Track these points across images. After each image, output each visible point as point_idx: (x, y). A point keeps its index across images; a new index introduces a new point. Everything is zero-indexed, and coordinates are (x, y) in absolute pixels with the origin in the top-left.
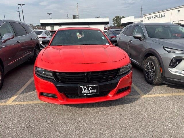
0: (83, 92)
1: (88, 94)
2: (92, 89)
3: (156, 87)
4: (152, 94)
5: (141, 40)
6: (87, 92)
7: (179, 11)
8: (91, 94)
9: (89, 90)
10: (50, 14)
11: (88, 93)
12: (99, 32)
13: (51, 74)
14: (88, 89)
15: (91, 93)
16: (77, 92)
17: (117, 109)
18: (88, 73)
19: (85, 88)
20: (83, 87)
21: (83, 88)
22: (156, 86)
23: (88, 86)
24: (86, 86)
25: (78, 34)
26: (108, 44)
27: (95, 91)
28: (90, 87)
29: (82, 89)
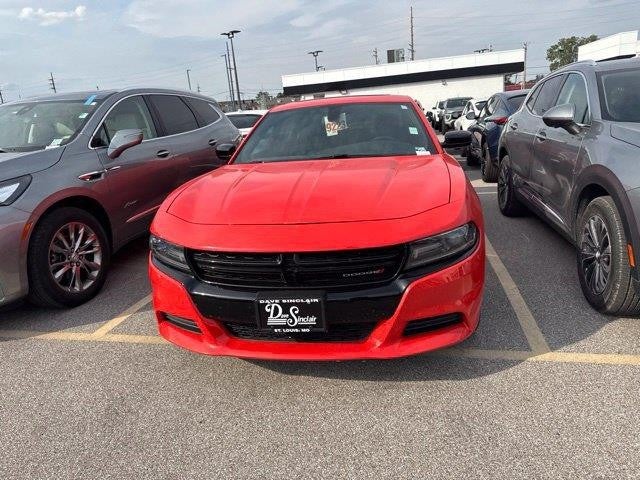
0: (272, 321)
1: (288, 330)
2: (301, 314)
3: (619, 325)
4: (584, 351)
5: (572, 132)
6: (283, 322)
8: (297, 330)
9: (291, 317)
10: (315, 54)
11: (286, 327)
12: (404, 107)
13: (181, 256)
14: (286, 311)
15: (298, 327)
16: (254, 319)
17: (410, 393)
18: (287, 256)
19: (276, 308)
21: (270, 307)
22: (622, 321)
27: (312, 320)
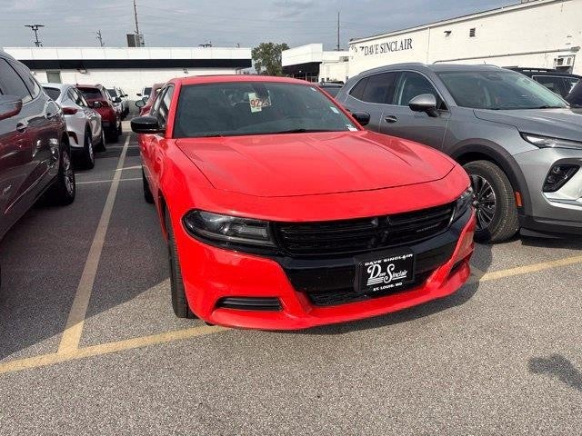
0: (372, 281)
1: (384, 287)
2: (396, 271)
5: (431, 115)
6: (379, 280)
7: (449, 32)
8: (392, 286)
9: (387, 275)
10: (35, 28)
11: (383, 284)
13: (263, 232)
14: (384, 270)
15: (393, 282)
16: (352, 283)
18: (381, 219)
19: (377, 268)
20: (373, 265)
21: (371, 268)
23: (385, 261)
24: (379, 262)
25: (252, 96)
26: (355, 130)
27: (403, 274)
28: (391, 262)
29: (369, 271)
